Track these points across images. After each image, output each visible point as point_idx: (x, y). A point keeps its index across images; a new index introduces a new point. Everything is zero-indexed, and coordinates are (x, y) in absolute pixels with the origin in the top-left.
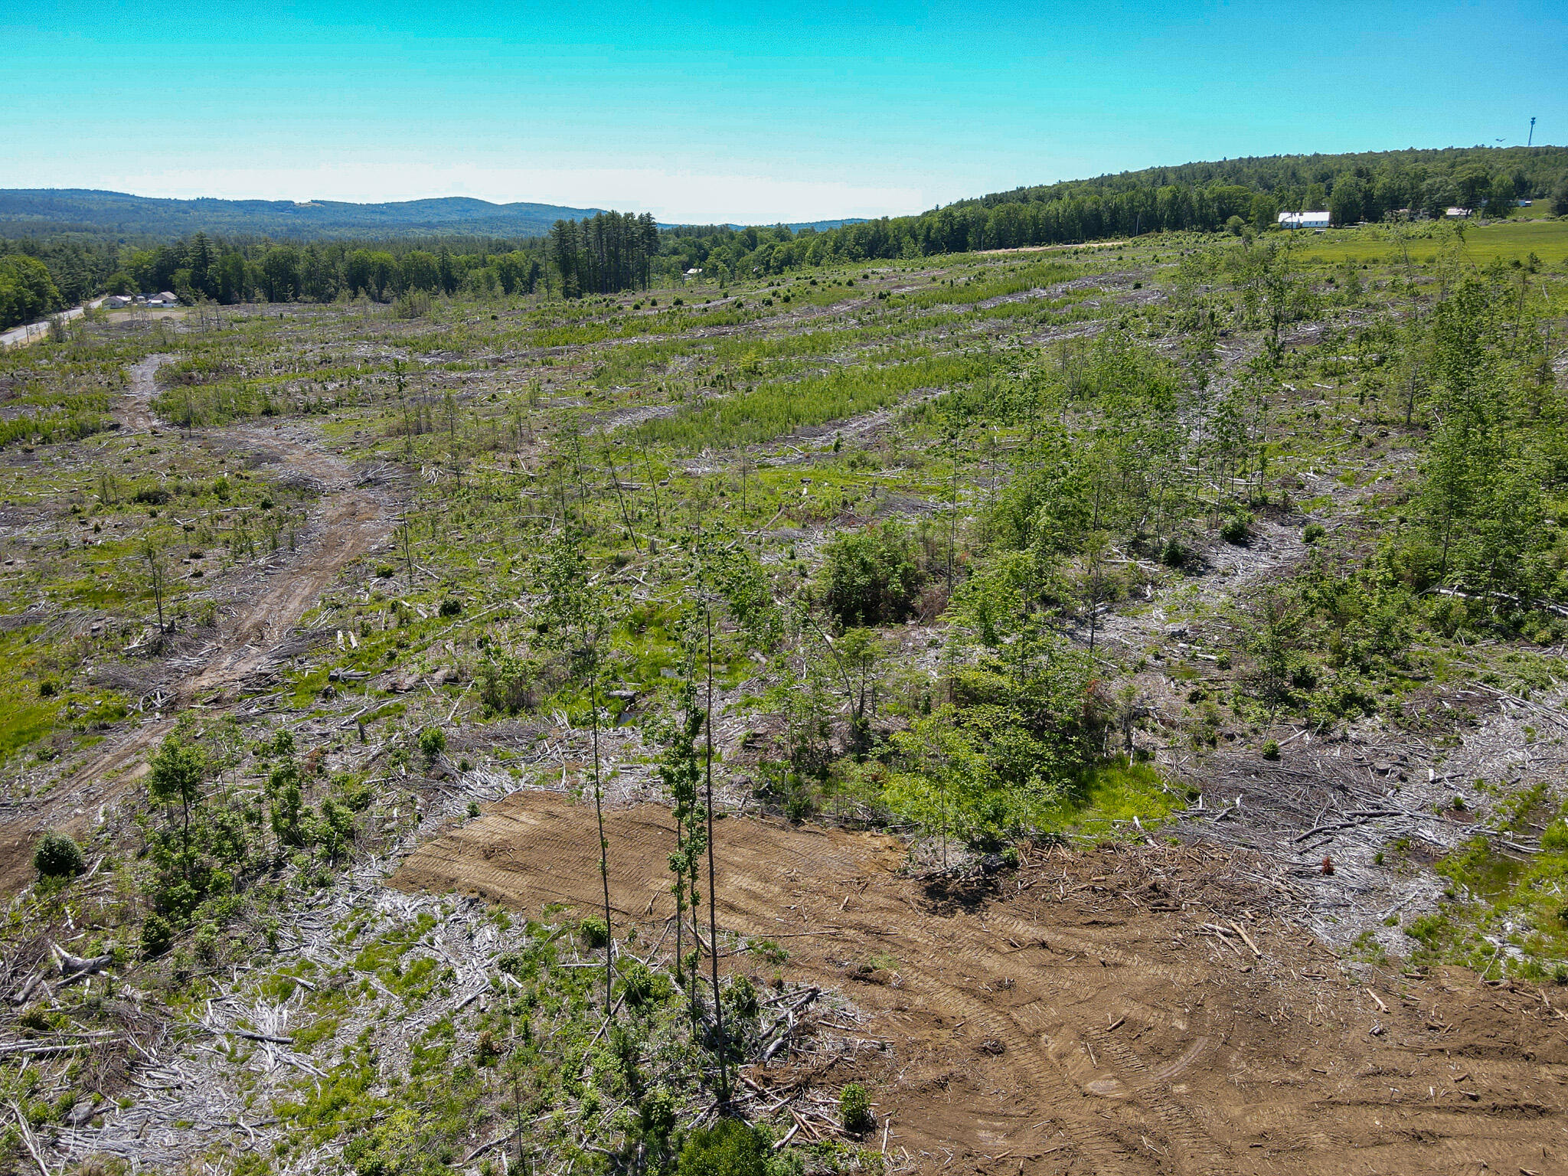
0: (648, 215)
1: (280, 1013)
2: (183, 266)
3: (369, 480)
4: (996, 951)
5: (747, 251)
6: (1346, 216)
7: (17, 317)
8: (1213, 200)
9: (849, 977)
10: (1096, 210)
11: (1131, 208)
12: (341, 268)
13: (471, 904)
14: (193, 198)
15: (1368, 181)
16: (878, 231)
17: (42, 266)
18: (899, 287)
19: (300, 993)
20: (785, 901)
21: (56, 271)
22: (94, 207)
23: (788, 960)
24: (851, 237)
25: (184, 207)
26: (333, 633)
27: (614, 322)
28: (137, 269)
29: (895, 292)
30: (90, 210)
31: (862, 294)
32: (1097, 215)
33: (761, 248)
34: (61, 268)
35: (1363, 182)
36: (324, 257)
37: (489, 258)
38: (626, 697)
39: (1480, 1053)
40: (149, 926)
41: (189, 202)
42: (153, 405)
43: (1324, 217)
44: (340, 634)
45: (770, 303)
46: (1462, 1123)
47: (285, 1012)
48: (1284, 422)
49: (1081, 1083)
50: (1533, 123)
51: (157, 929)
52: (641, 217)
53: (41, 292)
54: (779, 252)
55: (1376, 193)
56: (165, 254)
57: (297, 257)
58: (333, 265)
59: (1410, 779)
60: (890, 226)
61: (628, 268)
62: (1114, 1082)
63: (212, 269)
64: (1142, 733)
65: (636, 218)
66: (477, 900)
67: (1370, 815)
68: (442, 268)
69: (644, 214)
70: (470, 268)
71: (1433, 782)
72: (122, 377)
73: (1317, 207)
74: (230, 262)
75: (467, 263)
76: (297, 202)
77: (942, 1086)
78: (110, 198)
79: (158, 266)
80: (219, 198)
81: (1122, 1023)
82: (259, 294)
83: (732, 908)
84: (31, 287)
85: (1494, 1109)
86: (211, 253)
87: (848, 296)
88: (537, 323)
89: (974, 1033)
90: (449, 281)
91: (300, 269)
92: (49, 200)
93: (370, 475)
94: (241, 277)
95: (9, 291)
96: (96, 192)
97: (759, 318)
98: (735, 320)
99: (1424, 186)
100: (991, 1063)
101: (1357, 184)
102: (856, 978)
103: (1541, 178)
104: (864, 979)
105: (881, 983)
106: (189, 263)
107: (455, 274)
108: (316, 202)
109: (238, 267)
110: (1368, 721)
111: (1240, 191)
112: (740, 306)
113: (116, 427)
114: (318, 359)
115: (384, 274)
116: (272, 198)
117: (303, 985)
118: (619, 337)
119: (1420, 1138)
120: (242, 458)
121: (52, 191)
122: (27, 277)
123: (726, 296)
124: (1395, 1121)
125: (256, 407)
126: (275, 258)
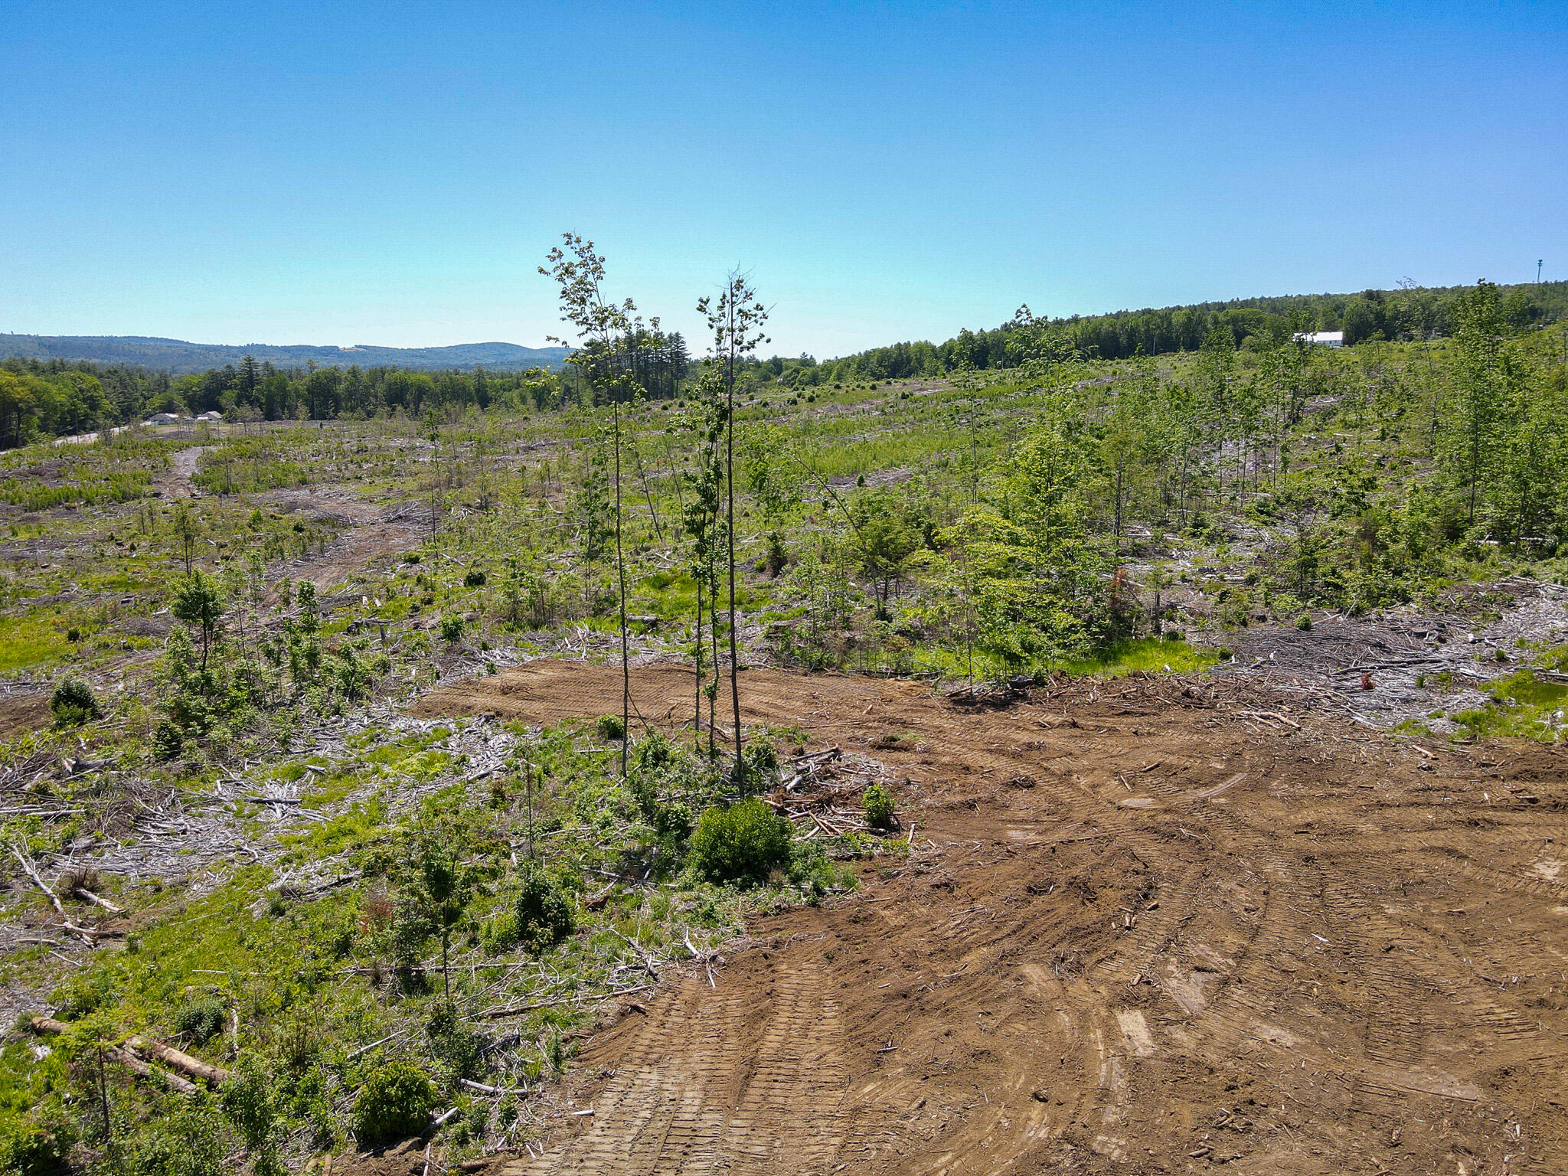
0: (677, 334)
1: (290, 789)
2: (230, 388)
3: (400, 517)
4: (1027, 730)
5: (772, 376)
6: (1356, 334)
7: (70, 428)
8: (1228, 323)
9: (873, 747)
10: (1113, 332)
11: (1147, 331)
12: (381, 388)
13: (487, 721)
14: (243, 344)
15: (1379, 303)
16: (900, 354)
17: (97, 382)
18: (921, 390)
19: (311, 777)
20: (806, 710)
21: (109, 390)
22: (150, 352)
23: (809, 740)
24: (874, 360)
25: (234, 352)
26: (360, 598)
27: (643, 419)
28: (186, 392)
29: (918, 394)
30: (145, 355)
31: (886, 395)
32: (1113, 337)
33: (785, 373)
34: (114, 388)
35: (1374, 304)
36: (365, 380)
37: (522, 382)
38: (647, 621)
39: (1536, 777)
40: (162, 728)
41: (240, 347)
42: (194, 479)
43: (1338, 336)
44: (365, 599)
45: (795, 402)
46: (1519, 817)
47: (295, 789)
48: (1306, 460)
49: (1116, 801)
50: (1540, 265)
51: (171, 733)
52: (670, 336)
53: (94, 405)
54: (804, 375)
55: (1388, 314)
56: (214, 376)
57: (339, 377)
58: (373, 386)
59: (1449, 641)
60: (912, 350)
61: (657, 384)
62: (1150, 800)
63: (258, 390)
64: (1171, 623)
65: (666, 337)
66: (493, 717)
67: (1409, 663)
68: (478, 391)
69: (674, 333)
70: (504, 390)
71: (1473, 642)
72: (166, 461)
73: (1330, 328)
74: (275, 382)
75: (502, 386)
76: (341, 347)
77: (971, 806)
78: (164, 344)
79: (206, 389)
80: (268, 344)
81: (1157, 766)
82: (303, 410)
83: (752, 712)
84: (84, 400)
85: (1556, 806)
86: (258, 375)
87: (871, 397)
88: (567, 422)
89: (1002, 776)
90: (484, 400)
91: (341, 388)
92: (107, 345)
93: (401, 513)
94: (285, 395)
95: (64, 400)
96: (152, 339)
97: (784, 414)
98: (761, 415)
99: (1434, 308)
100: (1021, 795)
101: (1368, 306)
102: (880, 748)
103: (1551, 306)
104: (888, 748)
105: (906, 750)
106: (236, 385)
107: (491, 393)
108: (360, 347)
109: (282, 387)
110: (1403, 608)
111: (1255, 314)
112: (765, 405)
113: (157, 495)
114: (355, 448)
115: (421, 392)
116: (318, 344)
117: (314, 771)
118: (647, 430)
119: (1477, 824)
120: (277, 506)
121: (111, 338)
122: (81, 390)
123: (752, 398)
124: (1447, 814)
125: (293, 479)
126: (318, 378)
